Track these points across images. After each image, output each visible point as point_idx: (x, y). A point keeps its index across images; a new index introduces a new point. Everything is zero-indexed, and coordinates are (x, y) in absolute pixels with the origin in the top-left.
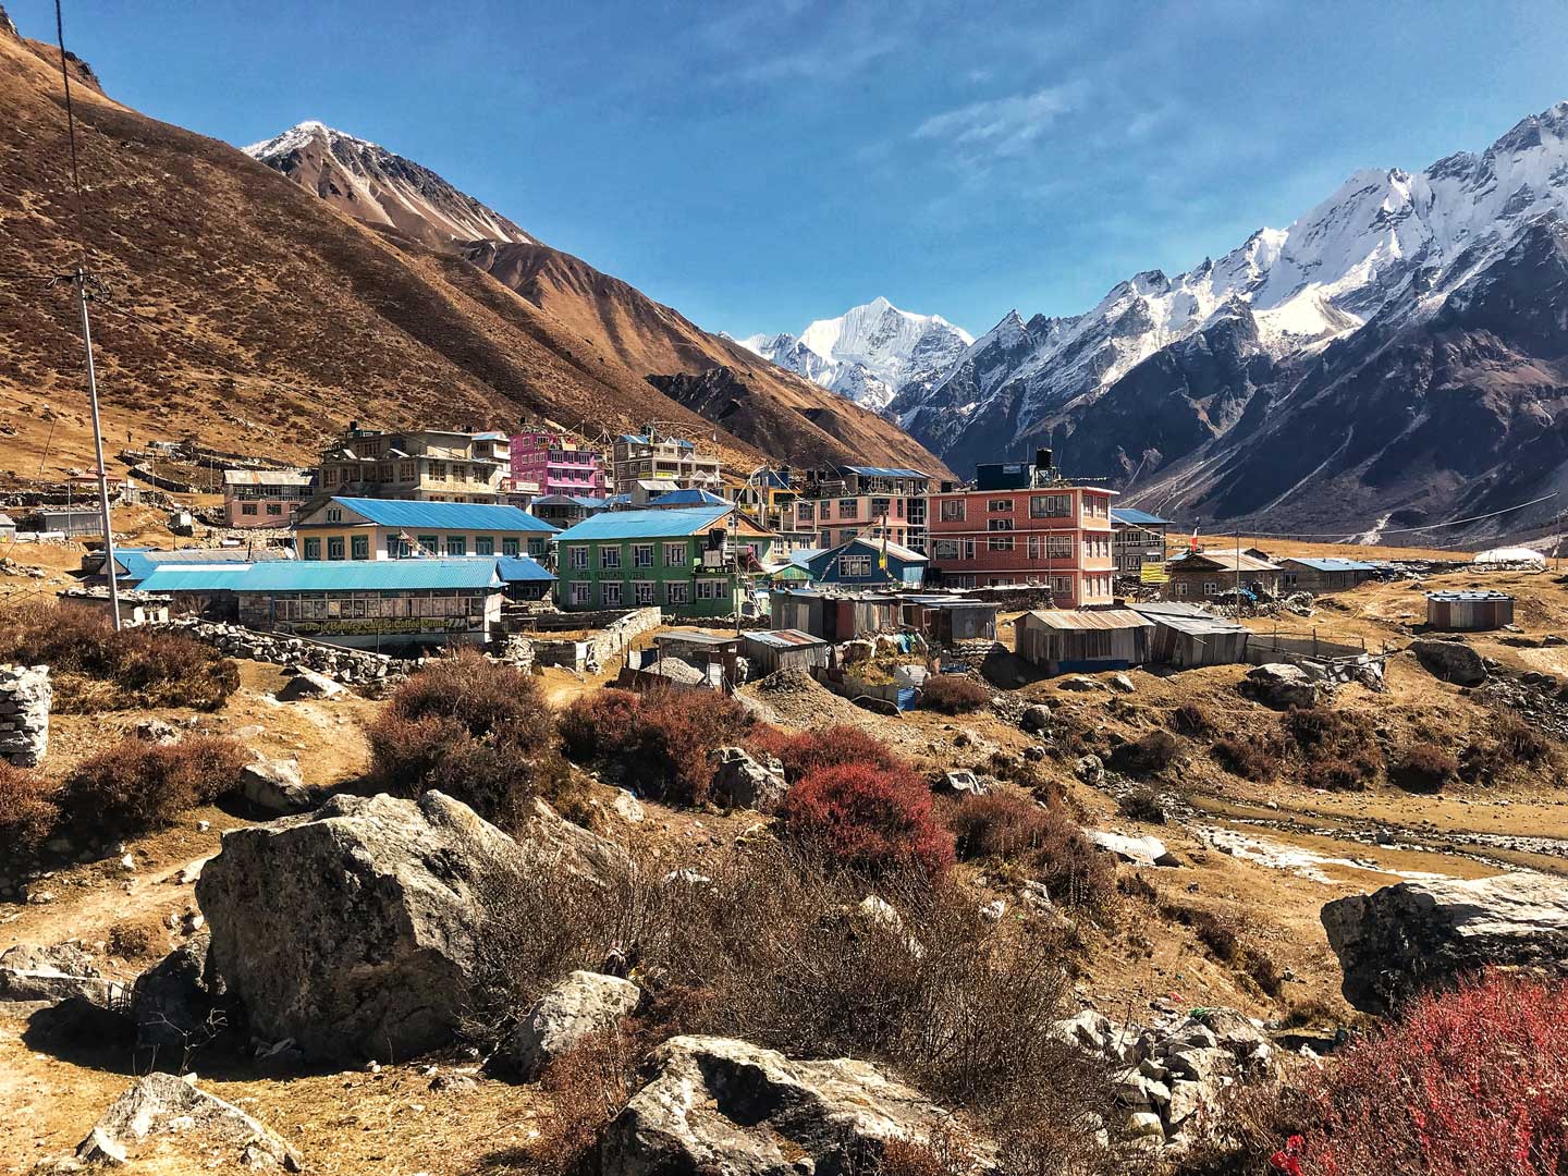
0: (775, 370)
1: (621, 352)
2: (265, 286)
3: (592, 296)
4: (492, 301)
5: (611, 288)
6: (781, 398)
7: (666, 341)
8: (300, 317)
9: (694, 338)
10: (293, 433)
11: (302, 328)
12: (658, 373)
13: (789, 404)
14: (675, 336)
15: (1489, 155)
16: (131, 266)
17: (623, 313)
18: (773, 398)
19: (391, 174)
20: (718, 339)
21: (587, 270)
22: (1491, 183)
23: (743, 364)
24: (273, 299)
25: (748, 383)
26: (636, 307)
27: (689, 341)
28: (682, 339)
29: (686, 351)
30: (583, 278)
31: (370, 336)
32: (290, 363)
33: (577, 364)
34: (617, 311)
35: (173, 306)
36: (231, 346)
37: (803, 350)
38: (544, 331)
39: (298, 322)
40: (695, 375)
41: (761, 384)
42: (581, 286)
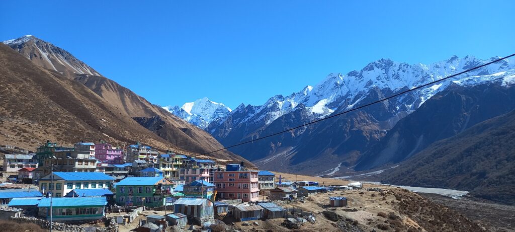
0: (174, 117)
1: (126, 110)
2: (15, 90)
3: (118, 93)
4: (87, 95)
5: (124, 91)
6: (175, 125)
7: (141, 107)
8: (26, 101)
9: (150, 106)
10: (22, 139)
11: (27, 105)
12: (137, 116)
13: (177, 127)
15: (362, 71)
17: (128, 98)
18: (173, 125)
19: (55, 52)
20: (157, 107)
21: (117, 85)
22: (363, 79)
23: (164, 114)
24: (17, 95)
25: (165, 121)
26: (132, 97)
27: (148, 107)
28: (145, 106)
29: (147, 110)
30: (116, 87)
31: (48, 107)
32: (22, 116)
33: (113, 115)
34: (126, 97)
37: (182, 110)
38: (103, 105)
39: (25, 102)
40: (149, 117)
41: (170, 121)
42: (115, 90)
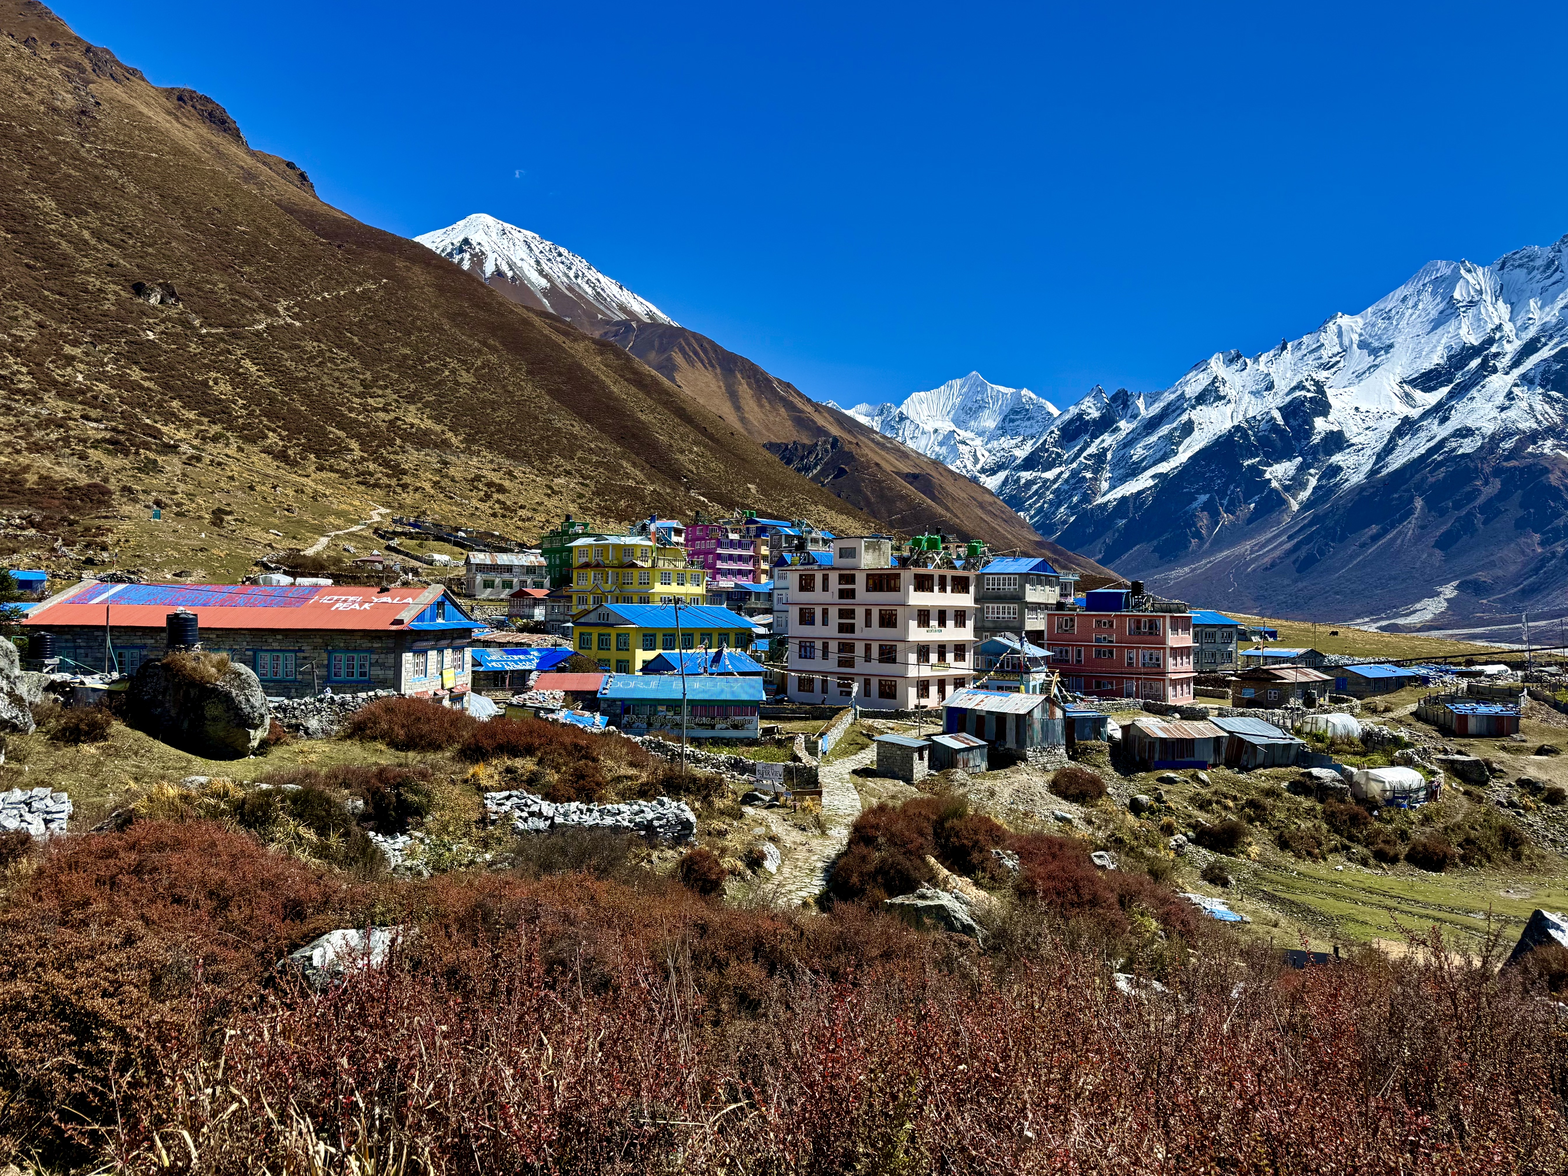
0: (878, 437)
1: (743, 420)
2: (466, 377)
3: (718, 371)
5: (736, 364)
6: (883, 464)
7: (782, 411)
8: (494, 405)
9: (809, 409)
11: (497, 415)
12: (774, 439)
13: (890, 468)
14: (790, 407)
15: (1557, 249)
16: (362, 363)
17: (745, 386)
18: (877, 464)
20: (828, 409)
21: (715, 347)
23: (850, 432)
24: (473, 389)
25: (855, 451)
26: (757, 381)
27: (802, 411)
28: (796, 409)
29: (801, 422)
30: (712, 354)
31: (550, 421)
32: (490, 446)
33: (711, 437)
34: (741, 384)
35: (395, 397)
36: (443, 432)
37: (903, 418)
38: (684, 409)
39: (494, 410)
40: (807, 441)
41: (866, 451)
42: (710, 363)
